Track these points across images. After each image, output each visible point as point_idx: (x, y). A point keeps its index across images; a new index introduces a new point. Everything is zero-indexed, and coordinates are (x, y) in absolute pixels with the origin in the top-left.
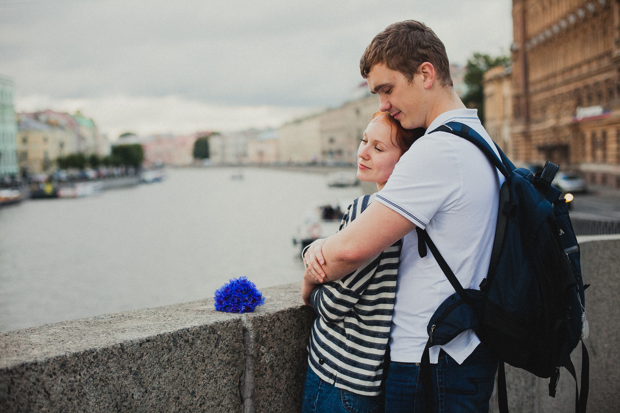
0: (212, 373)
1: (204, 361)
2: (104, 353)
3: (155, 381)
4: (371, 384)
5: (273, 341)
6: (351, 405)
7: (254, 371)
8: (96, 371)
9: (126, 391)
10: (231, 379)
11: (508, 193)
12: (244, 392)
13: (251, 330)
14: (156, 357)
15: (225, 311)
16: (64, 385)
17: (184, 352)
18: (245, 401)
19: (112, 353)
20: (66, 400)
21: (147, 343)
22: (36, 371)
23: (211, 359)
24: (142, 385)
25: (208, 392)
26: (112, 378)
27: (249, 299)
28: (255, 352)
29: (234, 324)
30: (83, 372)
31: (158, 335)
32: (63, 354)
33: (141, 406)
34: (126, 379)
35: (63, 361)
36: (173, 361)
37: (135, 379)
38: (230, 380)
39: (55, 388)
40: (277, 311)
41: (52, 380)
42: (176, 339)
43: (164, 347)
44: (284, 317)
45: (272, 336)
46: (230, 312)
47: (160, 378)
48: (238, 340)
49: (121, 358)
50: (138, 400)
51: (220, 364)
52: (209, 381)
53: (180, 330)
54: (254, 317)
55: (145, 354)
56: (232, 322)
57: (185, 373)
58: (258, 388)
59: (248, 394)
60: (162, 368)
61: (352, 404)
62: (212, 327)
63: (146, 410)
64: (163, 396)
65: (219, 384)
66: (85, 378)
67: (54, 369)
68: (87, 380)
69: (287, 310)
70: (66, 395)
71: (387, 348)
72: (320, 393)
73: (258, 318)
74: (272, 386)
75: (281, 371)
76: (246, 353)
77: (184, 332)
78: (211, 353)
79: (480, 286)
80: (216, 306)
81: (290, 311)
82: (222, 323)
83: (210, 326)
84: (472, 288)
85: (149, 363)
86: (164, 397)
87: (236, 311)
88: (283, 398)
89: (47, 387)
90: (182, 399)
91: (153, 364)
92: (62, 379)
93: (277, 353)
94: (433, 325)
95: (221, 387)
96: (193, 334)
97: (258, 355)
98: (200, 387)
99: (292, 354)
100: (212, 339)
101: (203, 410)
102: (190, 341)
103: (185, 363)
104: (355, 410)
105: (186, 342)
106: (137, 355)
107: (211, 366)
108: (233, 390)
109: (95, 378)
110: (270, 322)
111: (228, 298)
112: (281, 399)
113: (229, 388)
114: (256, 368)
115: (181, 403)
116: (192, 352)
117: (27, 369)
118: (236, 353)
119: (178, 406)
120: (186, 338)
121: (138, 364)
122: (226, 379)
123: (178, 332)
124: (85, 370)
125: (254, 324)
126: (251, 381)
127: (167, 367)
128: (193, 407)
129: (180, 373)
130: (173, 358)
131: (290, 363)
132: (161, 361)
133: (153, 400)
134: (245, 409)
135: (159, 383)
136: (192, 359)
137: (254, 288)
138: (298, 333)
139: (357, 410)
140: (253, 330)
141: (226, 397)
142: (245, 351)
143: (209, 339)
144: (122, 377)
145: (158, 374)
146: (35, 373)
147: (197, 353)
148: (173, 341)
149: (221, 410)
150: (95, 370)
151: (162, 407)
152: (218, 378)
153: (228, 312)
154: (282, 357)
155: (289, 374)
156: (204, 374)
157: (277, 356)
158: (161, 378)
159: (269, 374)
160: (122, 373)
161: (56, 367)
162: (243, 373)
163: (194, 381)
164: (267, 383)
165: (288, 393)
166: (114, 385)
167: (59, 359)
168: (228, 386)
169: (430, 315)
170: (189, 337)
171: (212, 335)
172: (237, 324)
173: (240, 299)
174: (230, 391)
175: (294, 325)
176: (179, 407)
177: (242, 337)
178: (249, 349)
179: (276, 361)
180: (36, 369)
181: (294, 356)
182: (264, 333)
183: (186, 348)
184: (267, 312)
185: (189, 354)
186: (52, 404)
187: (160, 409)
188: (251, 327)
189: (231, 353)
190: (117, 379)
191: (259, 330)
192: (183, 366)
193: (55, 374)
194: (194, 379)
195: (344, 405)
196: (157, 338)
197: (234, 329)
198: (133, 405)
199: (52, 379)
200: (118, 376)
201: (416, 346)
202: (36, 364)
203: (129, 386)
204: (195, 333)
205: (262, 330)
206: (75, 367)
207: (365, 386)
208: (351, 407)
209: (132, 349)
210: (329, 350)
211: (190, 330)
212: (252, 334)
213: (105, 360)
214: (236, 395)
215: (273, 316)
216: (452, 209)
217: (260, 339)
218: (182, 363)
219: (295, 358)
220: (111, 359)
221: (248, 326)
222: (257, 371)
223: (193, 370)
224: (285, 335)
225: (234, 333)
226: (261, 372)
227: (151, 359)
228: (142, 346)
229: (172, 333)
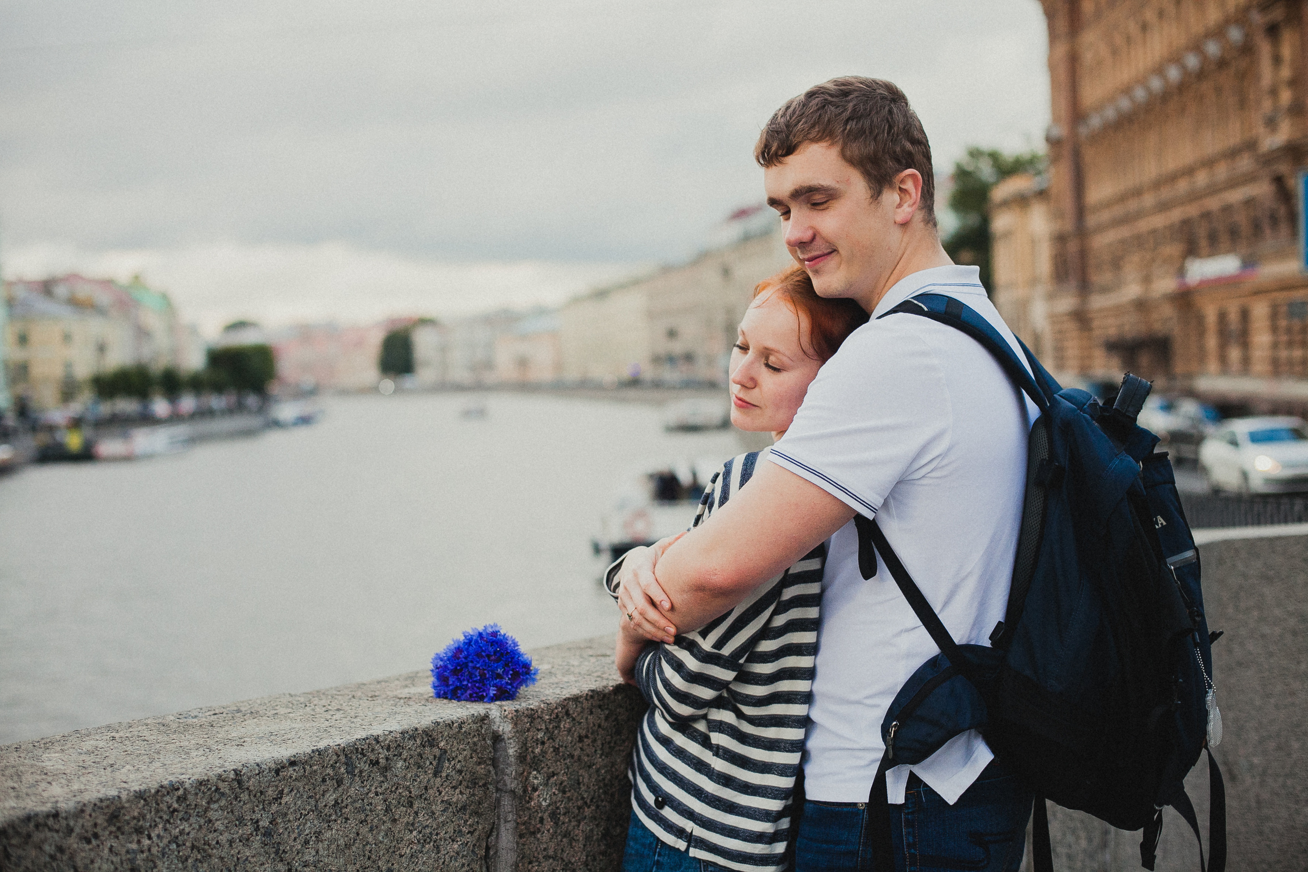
0: (428, 831)
1: (411, 805)
2: (200, 790)
3: (309, 848)
4: (762, 849)
5: (556, 762)
7: (518, 824)
8: (183, 830)
10: (468, 842)
11: (1047, 444)
12: (495, 870)
13: (510, 739)
14: (310, 797)
15: (455, 698)
16: (116, 859)
17: (368, 787)
19: (217, 789)
21: (291, 769)
22: (57, 831)
23: (425, 799)
24: (280, 857)
25: (420, 870)
26: (217, 843)
27: (506, 673)
28: (518, 784)
29: (474, 726)
30: (157, 832)
31: (313, 751)
32: (114, 793)
34: (248, 846)
35: (113, 808)
36: (347, 805)
37: (266, 845)
38: (467, 844)
39: (96, 865)
40: (564, 697)
41: (90, 850)
42: (351, 758)
43: (326, 775)
44: (579, 709)
45: (554, 751)
46: (464, 700)
47: (318, 841)
48: (482, 758)
49: (236, 800)
51: (444, 811)
52: (423, 846)
53: (359, 740)
54: (517, 711)
55: (286, 791)
56: (471, 721)
57: (371, 830)
58: (526, 861)
60: (323, 820)
62: (426, 732)
65: (443, 852)
66: (161, 845)
67: (95, 825)
68: (164, 849)
69: (585, 695)
71: (799, 772)
73: (523, 713)
74: (556, 856)
76: (500, 786)
77: (369, 744)
78: (426, 788)
79: (990, 638)
80: (435, 687)
81: (592, 697)
82: (449, 724)
83: (424, 731)
84: (973, 643)
85: (295, 810)
87: (477, 697)
89: (80, 863)
91: (303, 811)
92: (112, 846)
93: (565, 786)
94: (894, 723)
95: (447, 860)
96: (388, 749)
97: (525, 791)
98: (403, 859)
99: (597, 787)
100: (428, 758)
102: (382, 762)
103: (371, 809)
105: (374, 765)
106: (270, 793)
107: (425, 815)
108: (473, 865)
109: (180, 843)
110: (551, 720)
111: (462, 669)
113: (464, 861)
114: (520, 818)
116: (385, 785)
117: (37, 826)
118: (479, 786)
120: (373, 757)
121: (272, 814)
122: (457, 841)
123: (356, 744)
124: (161, 826)
125: (516, 724)
126: (510, 845)
127: (333, 817)
129: (361, 830)
130: (347, 799)
131: (593, 808)
132: (320, 805)
135: (317, 852)
136: (385, 801)
137: (516, 648)
138: (610, 743)
140: (513, 737)
142: (498, 782)
143: (422, 758)
144: (238, 840)
145: (314, 834)
146: (55, 835)
147: (397, 788)
148: (346, 764)
150: (182, 827)
152: (441, 839)
153: (461, 700)
154: (576, 794)
155: (592, 830)
156: (411, 832)
157: (564, 792)
158: (322, 841)
159: (548, 831)
160: (238, 832)
161: (99, 821)
162: (493, 829)
163: (390, 848)
164: (545, 849)
166: (221, 858)
167: (104, 804)
168: (462, 857)
169: (887, 702)
170: (379, 753)
171: (427, 749)
172: (481, 726)
173: (486, 672)
174: (466, 869)
175: (599, 726)
177: (490, 752)
178: (506, 778)
179: (562, 801)
180: (57, 827)
181: (601, 791)
182: (537, 744)
183: (373, 778)
184: (544, 699)
185: (379, 790)
188: (510, 732)
189: (467, 787)
190: (227, 846)
191: (526, 739)
192: (367, 815)
193: (96, 836)
194: (391, 843)
196: (312, 757)
197: (475, 735)
199: (91, 846)
200: (230, 838)
202: (56, 815)
203: (252, 860)
204: (393, 745)
205: (533, 738)
206: (139, 821)
207: (754, 854)
209: (260, 782)
210: (675, 779)
211: (381, 739)
212: (512, 746)
213: (202, 805)
215: (556, 708)
217: (528, 757)
218: (366, 810)
219: (603, 796)
220: (215, 802)
221: (503, 729)
222: (524, 824)
223: (389, 825)
224: (581, 748)
225: (475, 744)
226: (531, 827)
227: (299, 802)
228: (280, 773)
229: (342, 745)
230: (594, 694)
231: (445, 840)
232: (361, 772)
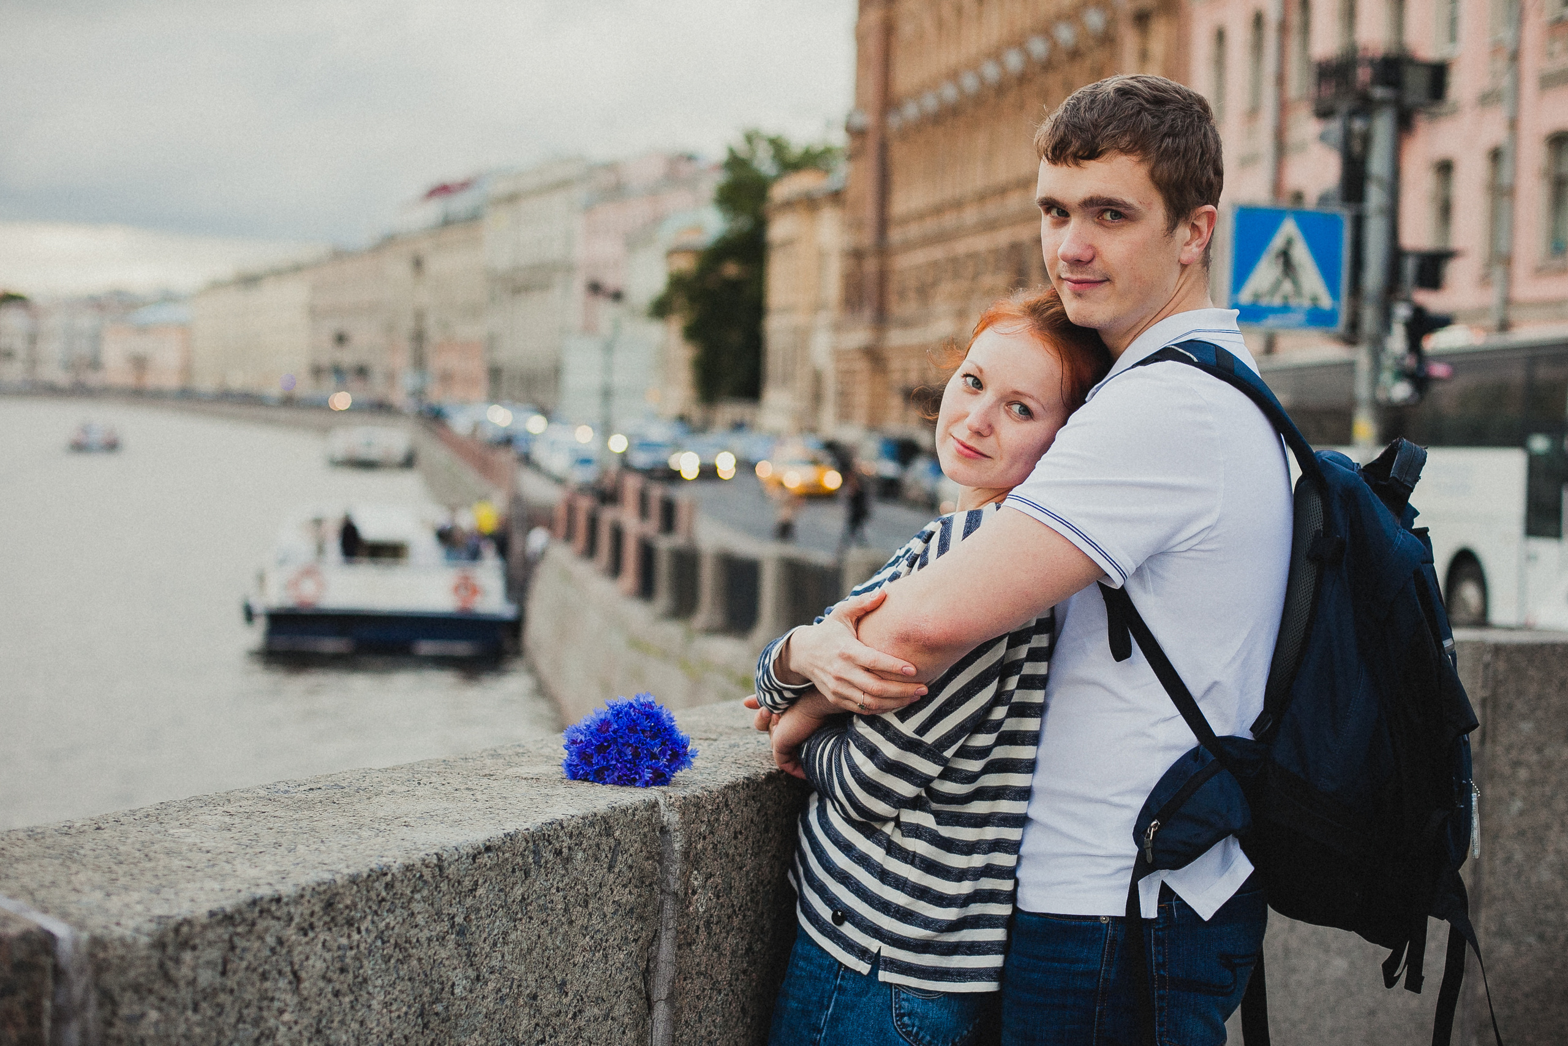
0: (599, 936)
1: (586, 904)
2: (406, 877)
3: (496, 951)
5: (714, 860)
7: (678, 932)
8: (389, 923)
9: (441, 976)
10: (632, 951)
12: (654, 986)
13: (677, 831)
14: (501, 890)
15: (599, 780)
16: (328, 956)
17: (551, 881)
18: (655, 1008)
19: (421, 876)
20: (330, 996)
21: (486, 855)
22: (278, 919)
23: (599, 899)
24: (471, 961)
25: (590, 982)
26: (418, 941)
27: (663, 753)
28: (680, 886)
29: (646, 814)
30: (365, 925)
31: (505, 835)
32: (327, 876)
33: (467, 1013)
34: (443, 945)
35: (329, 894)
36: (532, 902)
37: (459, 945)
38: (631, 954)
39: (311, 962)
40: (724, 784)
41: (307, 943)
42: (538, 845)
43: (516, 865)
44: (736, 800)
45: (713, 848)
46: (610, 783)
47: (504, 943)
48: (651, 852)
49: (436, 890)
50: (462, 999)
51: (614, 913)
52: (594, 955)
54: (685, 798)
55: (480, 881)
56: (643, 808)
57: (551, 933)
58: (682, 977)
59: (661, 991)
60: (511, 918)
61: (917, 1023)
62: (604, 819)
63: (475, 1026)
64: (508, 990)
65: (610, 963)
66: (369, 941)
67: (312, 914)
68: (370, 945)
69: (741, 783)
70: (330, 981)
72: (839, 994)
73: (690, 801)
74: (706, 973)
75: (724, 935)
76: (664, 886)
77: (555, 830)
78: (600, 886)
80: (569, 766)
81: (748, 786)
82: (624, 811)
83: (602, 817)
85: (487, 905)
86: (510, 992)
87: (627, 780)
88: (722, 1004)
89: (296, 959)
90: (541, 1000)
91: (493, 907)
92: (325, 940)
93: (720, 890)
94: (1154, 822)
95: (613, 973)
96: (571, 837)
97: (686, 894)
98: (576, 969)
99: (745, 893)
100: (604, 850)
101: (579, 1027)
102: (565, 851)
103: (552, 907)
104: (923, 1037)
105: (557, 855)
106: (467, 883)
107: (598, 918)
108: (636, 980)
109: (386, 939)
110: (712, 810)
112: (718, 1006)
113: (627, 975)
114: (680, 925)
115: (539, 1010)
116: (566, 880)
117: (261, 912)
118: (646, 886)
119: (534, 1017)
120: (557, 846)
121: (467, 908)
122: (623, 950)
123: (542, 829)
125: (684, 814)
126: (669, 958)
127: (519, 916)
128: (561, 1021)
129: (542, 933)
130: (532, 894)
131: (740, 917)
132: (510, 900)
133: (489, 1000)
134: (654, 1029)
135: (503, 957)
136: (565, 899)
137: (673, 724)
138: (759, 841)
139: (928, 1038)
140: (680, 829)
141: (622, 997)
142: (663, 882)
143: (599, 849)
144: (435, 939)
145: (502, 934)
146: (276, 923)
147: (576, 884)
148: (534, 852)
149: (611, 1029)
150: (387, 920)
151: (504, 1019)
152: (609, 947)
154: (728, 900)
155: (738, 944)
156: (585, 936)
157: (718, 897)
158: (507, 944)
160: (435, 929)
161: (317, 909)
162: (656, 936)
163: (565, 955)
164: (698, 964)
165: (733, 991)
166: (420, 960)
167: (323, 888)
168: (626, 970)
170: (563, 841)
171: (604, 838)
172: (652, 814)
173: (639, 750)
174: (628, 984)
175: (752, 821)
176: (536, 1020)
177: (659, 846)
178: (670, 877)
179: (716, 908)
180: (278, 914)
181: (748, 898)
182: (700, 838)
183: (556, 871)
184: (704, 785)
185: (560, 885)
186: (302, 1006)
187: (500, 1025)
188: (677, 822)
189: (636, 886)
190: (426, 945)
191: (691, 831)
192: (548, 915)
193: (312, 926)
194: (567, 949)
195: (898, 1025)
196: (504, 843)
197: (646, 825)
198: (454, 1010)
199: (307, 939)
200: (429, 935)
202: (278, 900)
203: (447, 963)
204: (575, 832)
205: (697, 832)
206: (351, 911)
208: (913, 1029)
209: (458, 870)
211: (565, 825)
212: (678, 839)
213: (406, 895)
214: (639, 992)
215: (718, 797)
217: (692, 854)
218: (548, 908)
219: (749, 904)
220: (419, 891)
221: (669, 819)
222: (683, 933)
223: (566, 927)
224: (735, 846)
225: (645, 835)
226: (689, 937)
227: (491, 896)
228: (477, 861)
229: (531, 830)
230: (750, 783)
231: (613, 948)
232: (546, 862)
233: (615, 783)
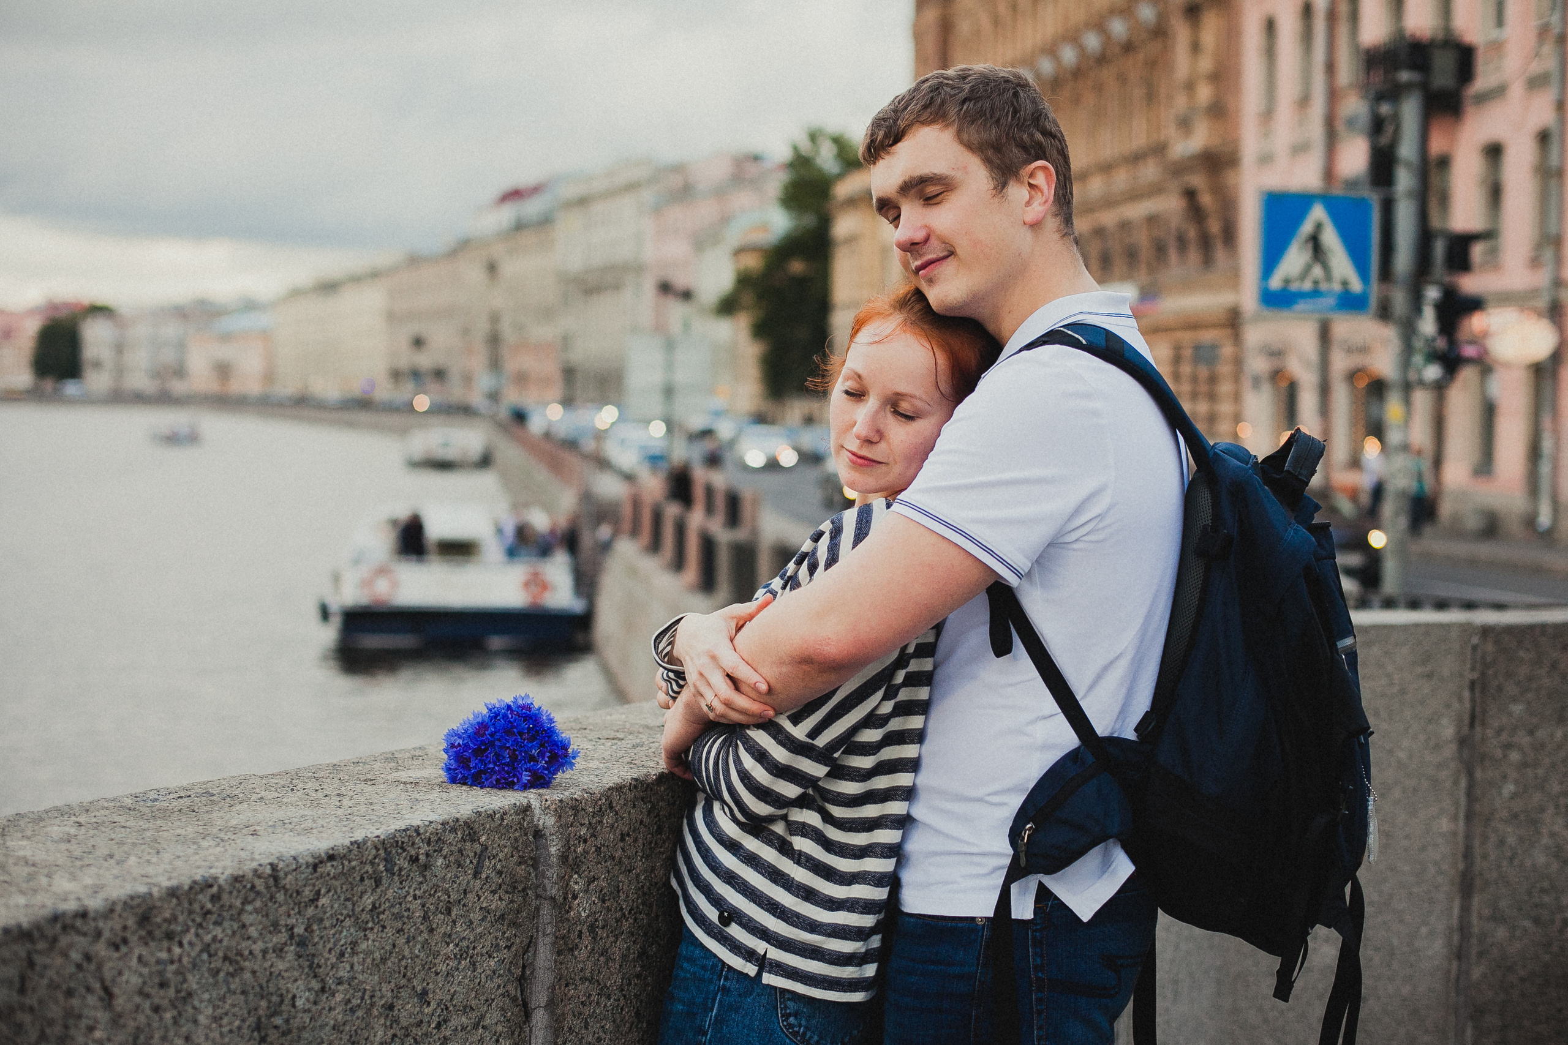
0: (465, 943)
1: (449, 911)
2: (235, 888)
3: (343, 962)
4: (852, 972)
5: (598, 863)
6: (800, 1026)
7: (557, 937)
8: (216, 936)
9: (279, 989)
10: (505, 958)
12: (531, 993)
13: (553, 834)
14: (347, 900)
15: (476, 784)
16: (145, 971)
17: (407, 888)
18: (533, 1015)
19: (253, 887)
20: (148, 1012)
21: (329, 864)
22: (85, 935)
23: (464, 905)
24: (314, 972)
25: (455, 991)
26: (251, 953)
27: (542, 755)
28: (559, 890)
29: (516, 818)
30: (188, 938)
31: (352, 843)
32: (142, 889)
33: (311, 1026)
34: (281, 957)
35: (144, 907)
36: (385, 910)
37: (300, 957)
38: (503, 961)
39: (124, 978)
40: (608, 786)
41: (120, 959)
42: (390, 852)
43: (364, 873)
44: (622, 802)
45: (596, 851)
46: (488, 787)
47: (353, 953)
48: (523, 857)
49: (271, 901)
50: (305, 1011)
51: (483, 920)
52: (460, 963)
53: (399, 831)
54: (561, 801)
55: (323, 891)
56: (513, 811)
57: (408, 942)
58: (563, 982)
59: (539, 997)
60: (360, 928)
61: (803, 1022)
62: (467, 824)
63: (322, 1039)
64: (359, 1001)
65: (479, 971)
66: (193, 954)
67: (125, 928)
68: (195, 959)
69: (628, 784)
70: (147, 996)
71: (893, 882)
72: (722, 995)
73: (568, 804)
74: (592, 979)
75: (612, 939)
76: (540, 891)
77: (410, 836)
78: (465, 892)
79: (1136, 730)
80: (448, 770)
81: (635, 787)
82: (491, 815)
83: (465, 823)
84: (1116, 735)
85: (331, 915)
86: (361, 1003)
87: (505, 784)
88: (613, 1009)
89: (108, 974)
90: (399, 1010)
91: (339, 917)
92: (141, 955)
93: (605, 893)
94: (1029, 826)
95: (483, 980)
96: (429, 844)
97: (565, 899)
98: (439, 978)
99: (636, 896)
100: (468, 855)
101: (444, 1037)
102: (422, 858)
103: (408, 915)
104: (811, 1037)
105: (413, 862)
106: (307, 893)
107: (463, 925)
108: (510, 987)
109: (212, 952)
110: (594, 813)
111: (486, 749)
112: (608, 1011)
113: (500, 982)
114: (559, 931)
115: (396, 1021)
116: (424, 887)
117: (65, 928)
118: (518, 891)
119: (391, 1028)
120: (413, 853)
121: (308, 919)
122: (494, 957)
123: (395, 836)
124: (193, 931)
125: (560, 817)
126: (547, 964)
127: (370, 925)
128: (423, 1031)
129: (397, 942)
130: (384, 903)
131: (631, 921)
132: (358, 909)
133: (337, 1012)
134: (533, 1037)
135: (352, 967)
136: (423, 906)
137: (552, 726)
138: (650, 843)
139: (816, 1038)
140: (556, 832)
141: (494, 1005)
142: (538, 886)
143: (462, 854)
144: (271, 951)
145: (350, 944)
146: (82, 939)
147: (435, 892)
148: (385, 860)
149: (482, 1038)
150: (214, 933)
151: (356, 1031)
152: (477, 954)
153: (485, 787)
154: (615, 904)
155: (628, 948)
156: (448, 944)
157: (604, 901)
158: (357, 954)
159: (586, 947)
160: (271, 941)
161: (130, 923)
162: (531, 942)
163: (426, 963)
164: (582, 970)
165: (625, 996)
166: (254, 972)
168: (498, 977)
169: (1016, 801)
170: (419, 848)
171: (468, 844)
172: (523, 818)
173: (517, 753)
174: (500, 991)
175: (641, 822)
176: (392, 1031)
177: (532, 850)
178: (546, 881)
179: (601, 912)
180: (85, 929)
181: (640, 901)
182: (579, 842)
183: (412, 878)
184: (585, 787)
185: (417, 892)
186: (116, 1021)
187: (351, 1036)
188: (553, 826)
189: (507, 892)
190: (260, 956)
191: (569, 835)
192: (404, 923)
193: (125, 941)
194: (427, 957)
195: (784, 1025)
196: (350, 851)
197: (517, 829)
198: (295, 1023)
199: (119, 954)
200: (263, 947)
201: (978, 876)
202: (83, 915)
203: (286, 975)
204: (433, 838)
205: (576, 835)
206: (170, 924)
207: (841, 978)
208: (800, 1029)
209: (296, 879)
210: (744, 890)
211: (422, 831)
212: (554, 843)
213: (235, 906)
214: (514, 1000)
215: (600, 799)
216: (1086, 538)
217: (571, 858)
218: (403, 916)
219: (641, 907)
220: (250, 903)
221: (544, 823)
222: (563, 938)
223: (425, 935)
224: (622, 849)
225: (516, 840)
226: (570, 942)
227: (336, 906)
228: (319, 870)
229: (382, 837)
230: (638, 784)
231: (482, 955)
232: (400, 870)
233: (492, 787)
